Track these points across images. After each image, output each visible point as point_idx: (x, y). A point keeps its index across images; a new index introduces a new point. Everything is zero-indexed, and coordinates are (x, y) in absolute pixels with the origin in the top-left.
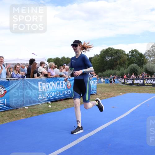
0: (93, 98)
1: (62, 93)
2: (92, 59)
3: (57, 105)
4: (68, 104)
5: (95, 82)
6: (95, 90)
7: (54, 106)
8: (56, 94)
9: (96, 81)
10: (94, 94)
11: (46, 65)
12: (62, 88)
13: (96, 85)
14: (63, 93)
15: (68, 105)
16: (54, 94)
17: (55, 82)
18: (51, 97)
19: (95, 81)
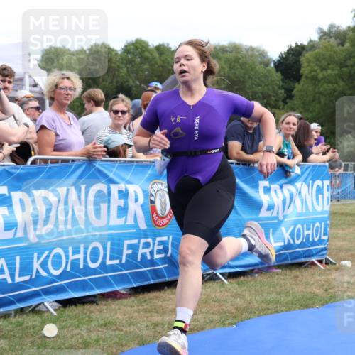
0: (307, 284)
1: (116, 253)
2: (307, 55)
3: (90, 320)
4: (156, 318)
5: (320, 190)
6: (321, 241)
7: (77, 327)
8: (81, 256)
9: (327, 183)
10: (314, 260)
11: (35, 85)
12: (121, 222)
13: (327, 208)
14: (126, 252)
15: (156, 325)
16: (72, 257)
17: (83, 187)
18: (56, 273)
19: (318, 182)
